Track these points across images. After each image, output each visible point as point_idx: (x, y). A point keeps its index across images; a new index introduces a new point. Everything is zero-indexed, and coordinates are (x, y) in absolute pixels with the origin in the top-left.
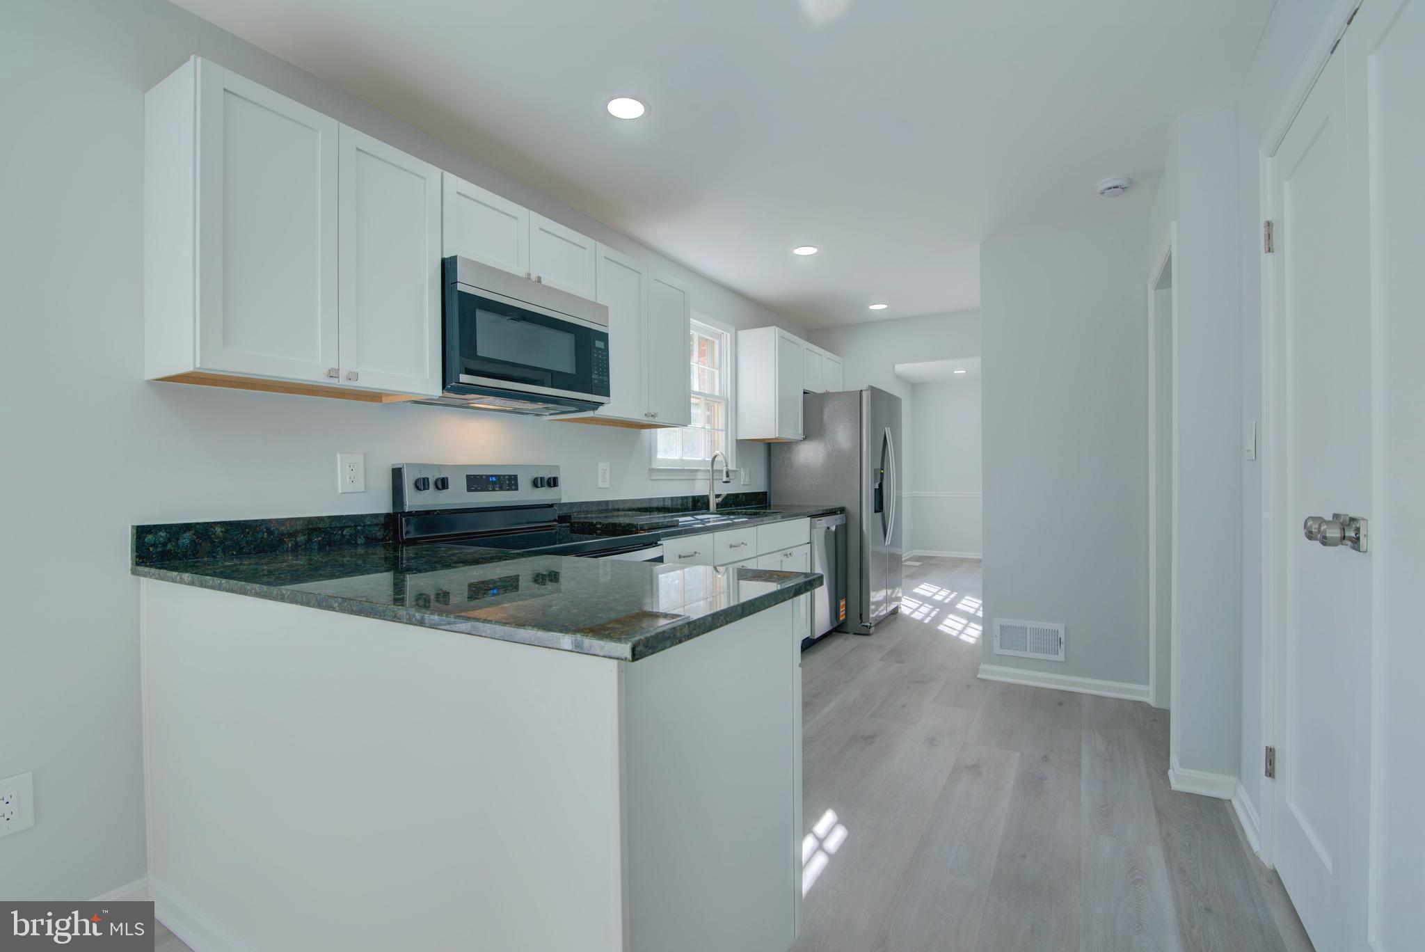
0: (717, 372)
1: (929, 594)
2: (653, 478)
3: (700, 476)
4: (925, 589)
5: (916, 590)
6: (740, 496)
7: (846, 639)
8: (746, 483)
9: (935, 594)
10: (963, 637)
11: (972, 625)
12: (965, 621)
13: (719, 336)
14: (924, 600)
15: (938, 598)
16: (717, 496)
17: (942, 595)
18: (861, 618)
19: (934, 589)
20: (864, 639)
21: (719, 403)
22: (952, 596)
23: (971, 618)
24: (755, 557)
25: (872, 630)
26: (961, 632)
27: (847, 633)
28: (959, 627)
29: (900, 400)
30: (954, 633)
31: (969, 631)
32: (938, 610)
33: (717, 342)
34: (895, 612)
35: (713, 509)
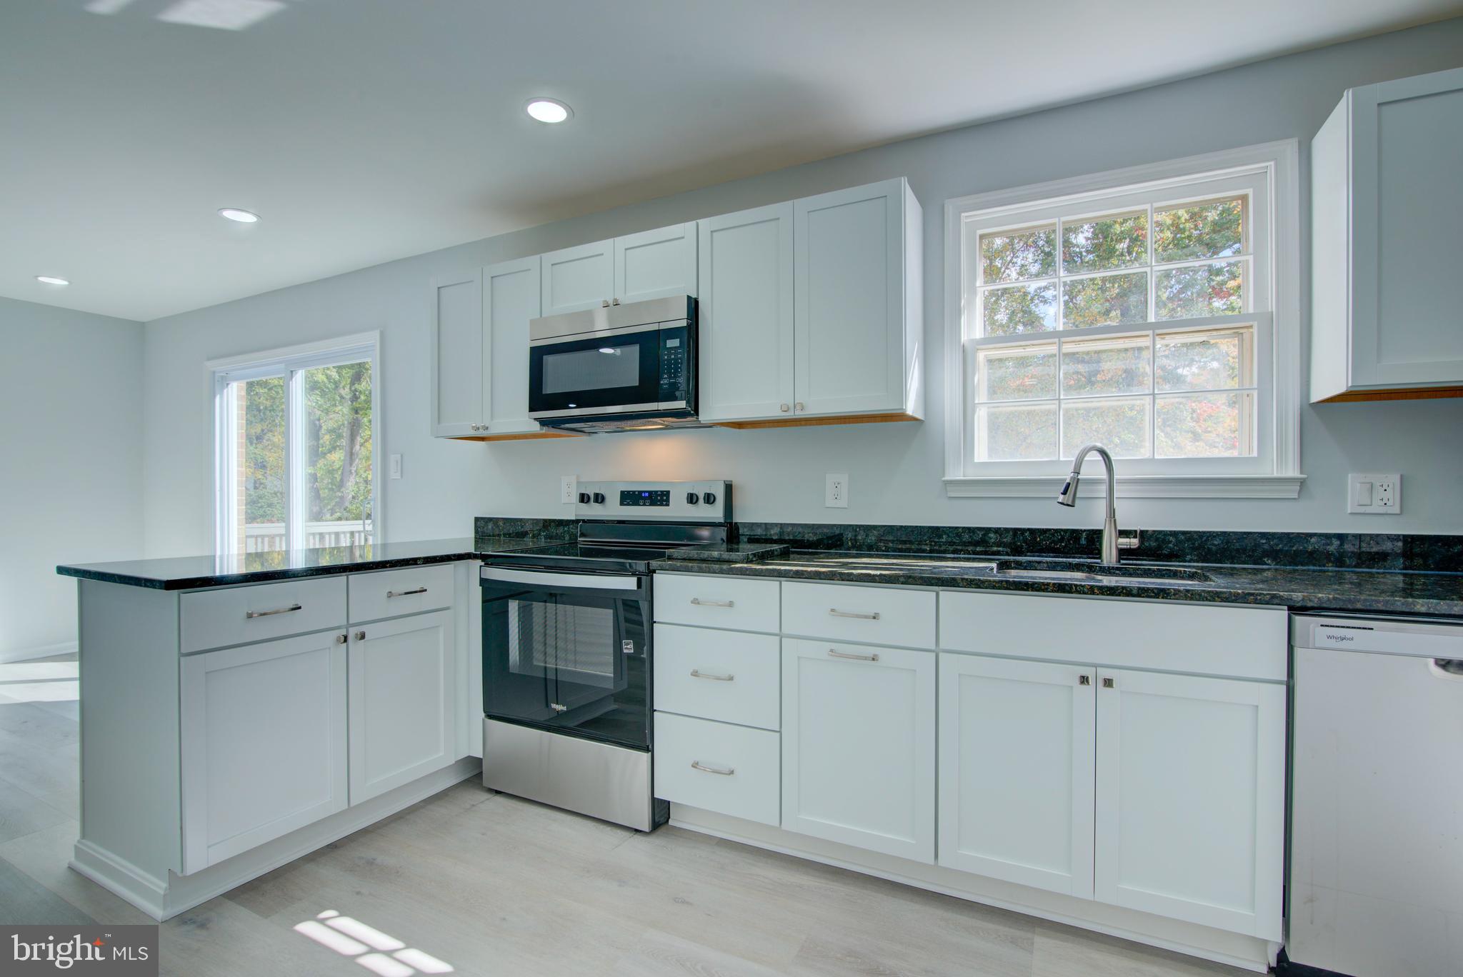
2: (953, 495)
33: (1250, 193)
35: (1109, 556)
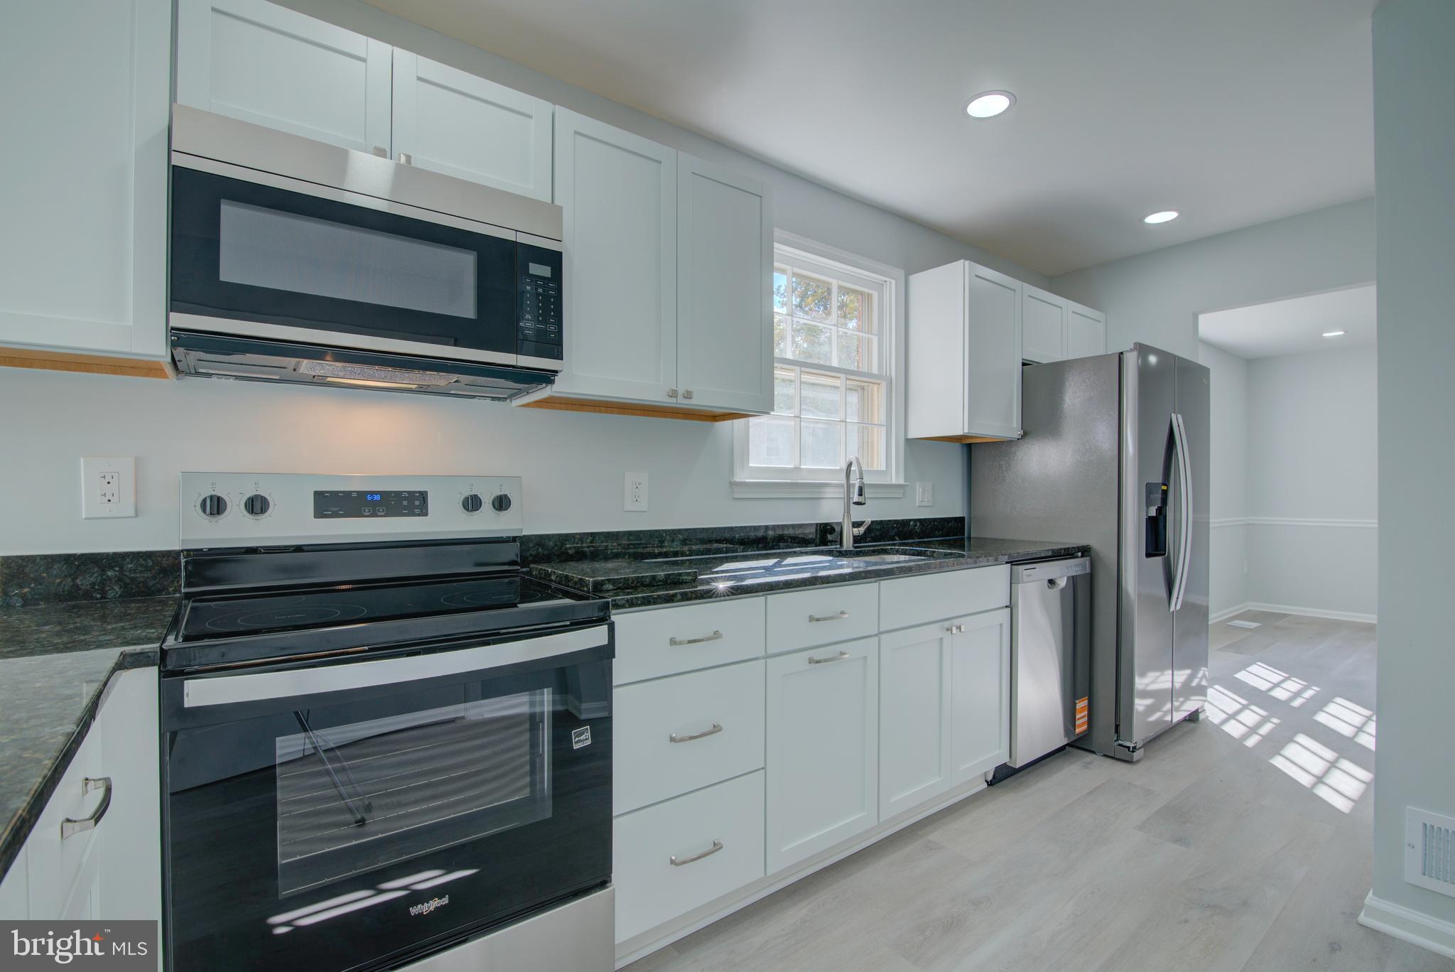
0: (875, 339)
1: (1264, 686)
2: (737, 496)
3: (829, 493)
4: (1259, 675)
5: (1241, 676)
6: (912, 523)
7: (1086, 766)
8: (925, 504)
9: (1276, 685)
10: (1322, 792)
11: (1346, 764)
12: (1329, 754)
13: (880, 286)
14: (1255, 697)
15: (1280, 694)
16: (857, 525)
17: (1288, 689)
18: (1117, 731)
19: (1275, 677)
20: (1121, 768)
21: (879, 384)
22: (1309, 694)
23: (1343, 747)
24: (876, 635)
25: (1137, 755)
26: (1320, 780)
27: (1094, 752)
28: (1318, 767)
29: (1208, 370)
30: (1305, 780)
31: (1336, 778)
32: (1276, 721)
33: (875, 294)
34: (1193, 718)
35: (848, 543)
